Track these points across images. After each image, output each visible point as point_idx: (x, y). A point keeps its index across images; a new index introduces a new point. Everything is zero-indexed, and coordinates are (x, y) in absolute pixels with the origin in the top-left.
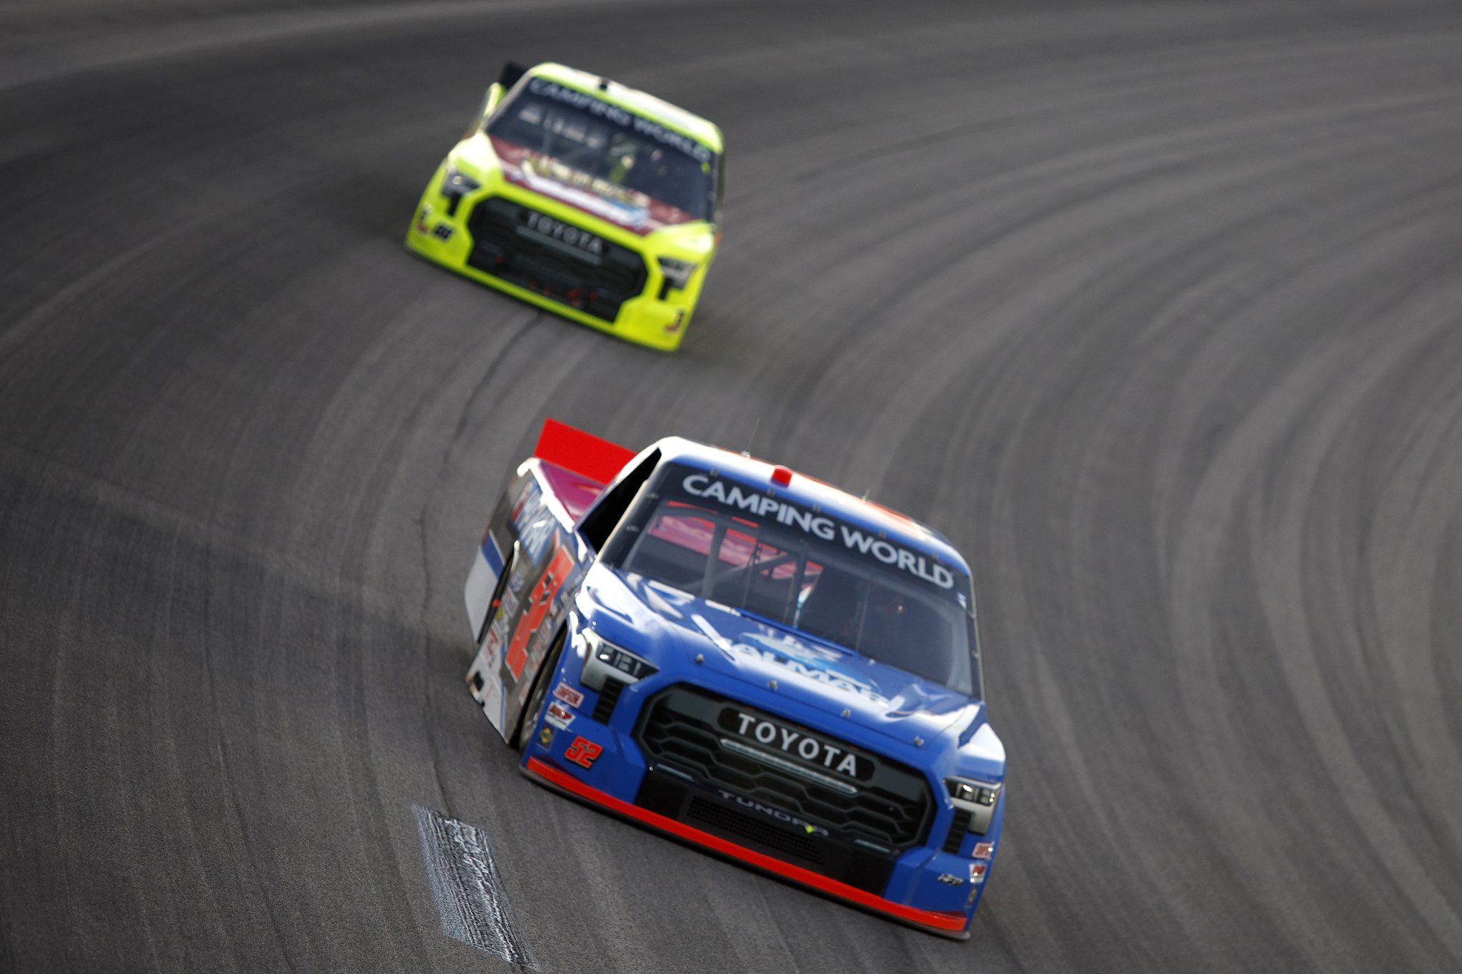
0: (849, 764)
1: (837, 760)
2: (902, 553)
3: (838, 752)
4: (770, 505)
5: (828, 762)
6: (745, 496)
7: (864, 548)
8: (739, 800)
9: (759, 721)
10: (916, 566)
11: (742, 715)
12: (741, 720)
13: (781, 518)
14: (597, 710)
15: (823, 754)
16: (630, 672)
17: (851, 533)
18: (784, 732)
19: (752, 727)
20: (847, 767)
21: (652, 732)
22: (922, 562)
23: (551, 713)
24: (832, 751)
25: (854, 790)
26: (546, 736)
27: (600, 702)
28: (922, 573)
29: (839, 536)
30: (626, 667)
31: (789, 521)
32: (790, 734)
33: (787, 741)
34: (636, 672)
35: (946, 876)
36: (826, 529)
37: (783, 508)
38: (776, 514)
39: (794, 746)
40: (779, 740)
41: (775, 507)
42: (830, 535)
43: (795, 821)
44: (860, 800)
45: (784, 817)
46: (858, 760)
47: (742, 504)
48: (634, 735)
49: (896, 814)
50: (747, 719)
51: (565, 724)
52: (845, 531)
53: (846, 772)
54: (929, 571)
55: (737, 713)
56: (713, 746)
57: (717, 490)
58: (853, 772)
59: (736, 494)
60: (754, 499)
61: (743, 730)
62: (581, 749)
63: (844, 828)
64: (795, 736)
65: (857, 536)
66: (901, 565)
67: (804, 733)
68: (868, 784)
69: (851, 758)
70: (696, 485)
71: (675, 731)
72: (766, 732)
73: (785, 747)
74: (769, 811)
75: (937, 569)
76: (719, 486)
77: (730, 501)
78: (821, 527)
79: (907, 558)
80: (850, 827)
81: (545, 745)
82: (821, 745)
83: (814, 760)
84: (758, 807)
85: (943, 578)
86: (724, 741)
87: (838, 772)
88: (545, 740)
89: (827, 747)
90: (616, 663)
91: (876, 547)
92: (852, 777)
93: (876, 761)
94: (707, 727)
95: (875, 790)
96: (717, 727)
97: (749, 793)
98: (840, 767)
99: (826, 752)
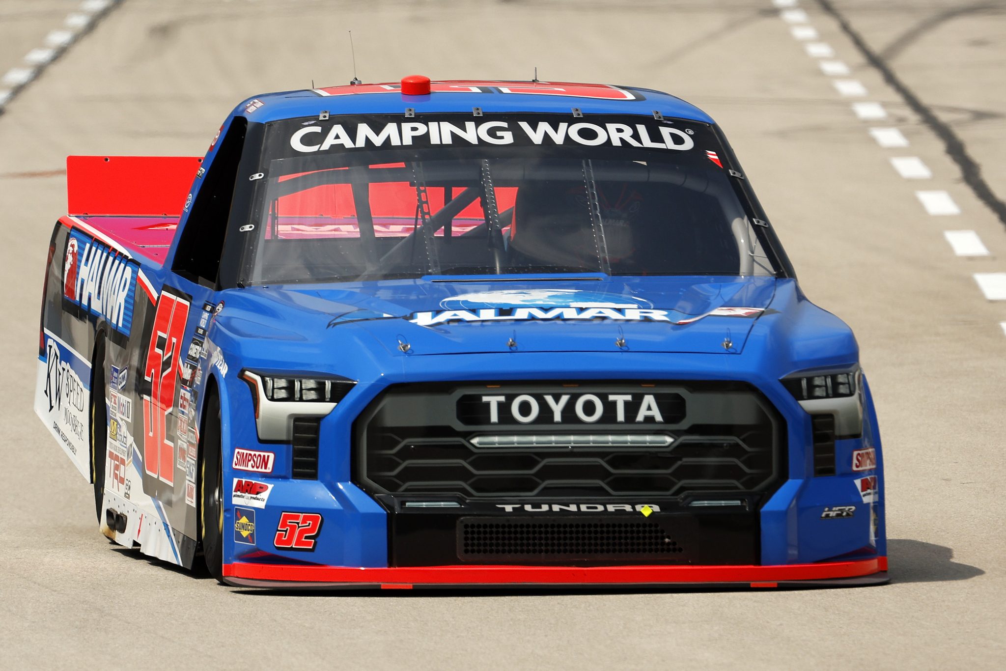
0: (649, 408)
1: (632, 408)
2: (612, 127)
3: (629, 398)
4: (414, 129)
5: (621, 416)
6: (377, 131)
7: (558, 138)
8: (528, 508)
9: (510, 398)
10: (636, 136)
11: (485, 399)
12: (488, 404)
13: (435, 140)
14: (296, 464)
15: (610, 408)
16: (321, 399)
17: (534, 128)
18: (549, 399)
19: (504, 409)
20: (649, 413)
21: (378, 465)
22: (642, 129)
23: (239, 493)
24: (620, 400)
25: (669, 440)
26: (243, 526)
27: (297, 453)
28: (647, 142)
29: (520, 136)
30: (313, 395)
31: (447, 140)
32: (557, 399)
33: (557, 409)
34: (328, 395)
35: (830, 510)
36: (499, 134)
37: (433, 126)
38: (427, 136)
39: (569, 409)
40: (546, 410)
41: (422, 129)
42: (508, 138)
43: (611, 508)
44: (680, 450)
45: (596, 508)
46: (658, 398)
47: (378, 141)
48: (355, 479)
49: (734, 450)
50: (494, 401)
51: (263, 500)
52: (524, 125)
53: (649, 420)
54: (656, 137)
55: (479, 397)
56: (465, 451)
57: (337, 135)
58: (659, 418)
59: (364, 131)
60: (391, 129)
61: (494, 417)
62: (293, 529)
63: (674, 494)
64: (564, 399)
65: (544, 127)
66: (616, 142)
67: (575, 389)
68: (684, 425)
69: (649, 400)
70: (307, 140)
71: (406, 453)
72: (525, 409)
73: (558, 417)
74: (573, 508)
75: (665, 132)
76: (338, 129)
77: (361, 143)
78: (492, 132)
79: (620, 130)
80: (682, 489)
81: (246, 539)
82: (603, 397)
83: (601, 421)
84: (556, 508)
85: (678, 140)
86: (475, 441)
87: (639, 423)
88: (245, 534)
89: (612, 398)
90: (297, 395)
91: (574, 131)
92: (660, 423)
93: (682, 391)
94: (447, 431)
95: (695, 429)
96: (459, 426)
97: (537, 495)
98: (640, 418)
99: (614, 403)
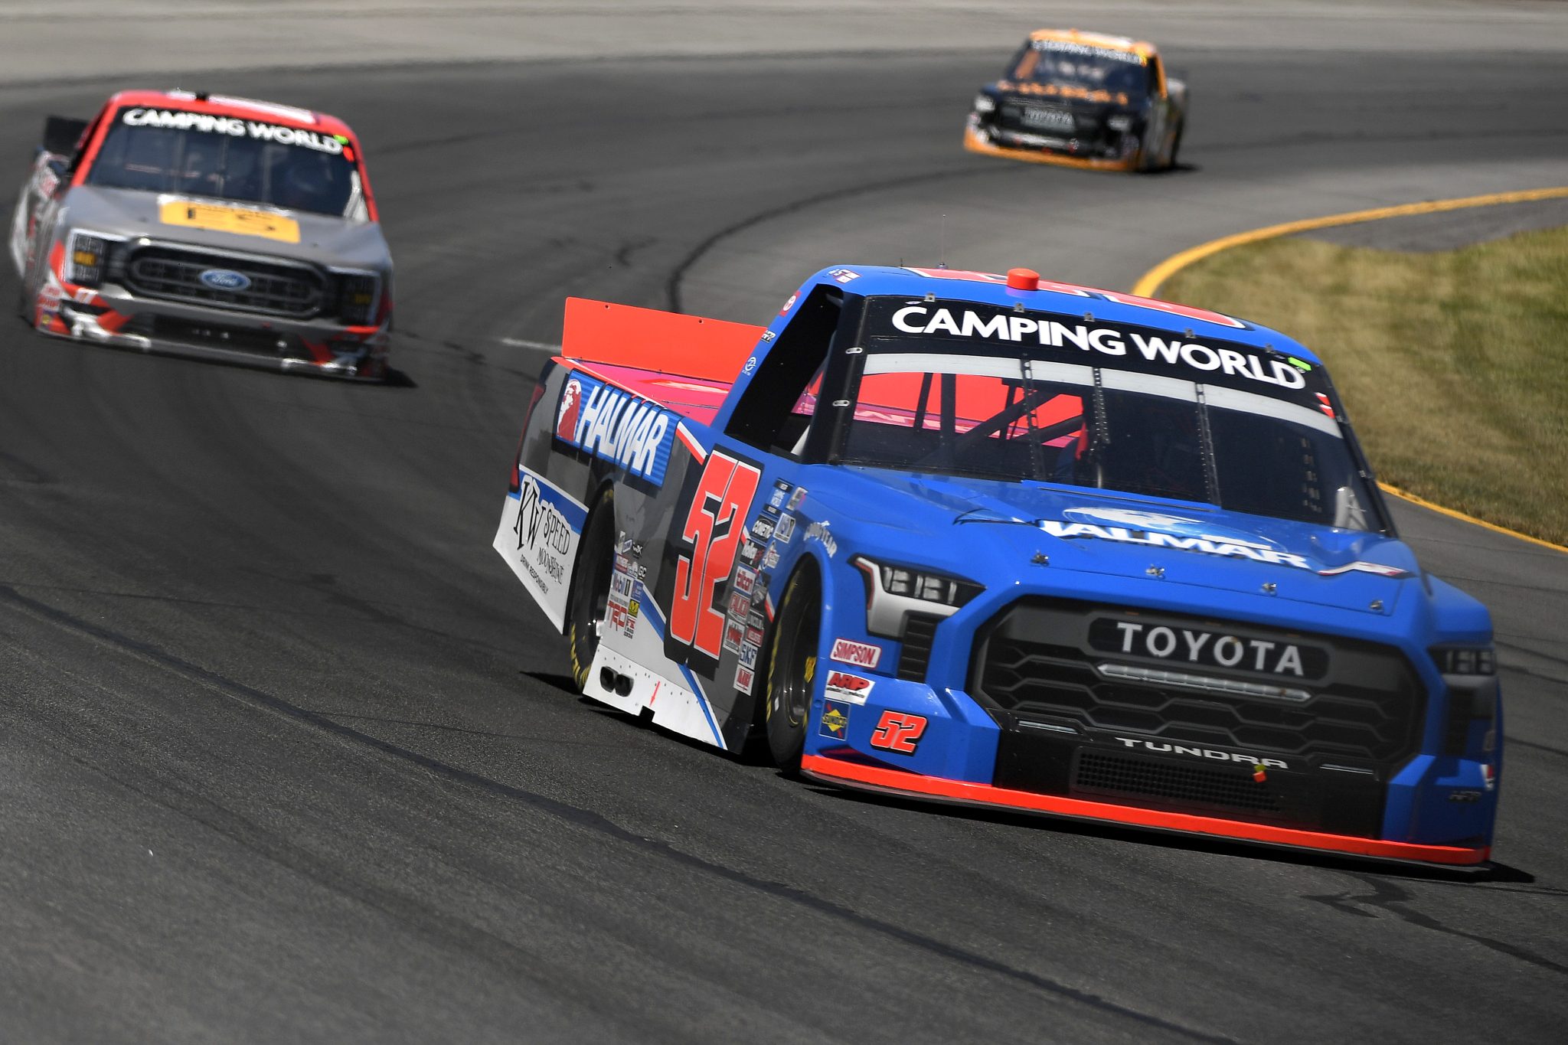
0: (1290, 660)
1: (1273, 657)
3: (1271, 646)
5: (1260, 664)
8: (1149, 745)
9: (1148, 628)
11: (1121, 625)
12: (1123, 632)
14: (902, 663)
15: (1250, 654)
16: (943, 600)
18: (1188, 635)
19: (1139, 639)
20: (1289, 665)
21: (994, 679)
24: (1262, 647)
25: (1306, 696)
26: (833, 719)
27: (905, 651)
30: (936, 596)
32: (1196, 636)
33: (1195, 647)
34: (951, 597)
35: (1458, 793)
39: (1207, 651)
40: (1182, 645)
43: (1236, 758)
44: (1314, 708)
45: (1220, 756)
46: (1304, 653)
48: (968, 688)
49: (1371, 715)
50: (1129, 629)
51: (862, 697)
53: (1289, 672)
55: (1115, 622)
56: (1091, 678)
58: (1299, 671)
61: (1127, 646)
62: (895, 728)
63: (1304, 753)
64: (1204, 637)
67: (1217, 628)
68: (1323, 683)
69: (1291, 651)
71: (1029, 670)
72: (1161, 642)
73: (1194, 656)
74: (1196, 752)
80: (1311, 749)
81: (836, 734)
82: (1245, 641)
83: (1239, 666)
84: (1179, 750)
86: (1103, 668)
87: (1279, 673)
88: (834, 727)
89: (1254, 643)
90: (917, 592)
92: (1299, 677)
93: (1326, 647)
94: (1075, 653)
95: (1335, 689)
96: (1089, 651)
97: (1160, 734)
98: (1279, 668)
99: (1255, 650)
